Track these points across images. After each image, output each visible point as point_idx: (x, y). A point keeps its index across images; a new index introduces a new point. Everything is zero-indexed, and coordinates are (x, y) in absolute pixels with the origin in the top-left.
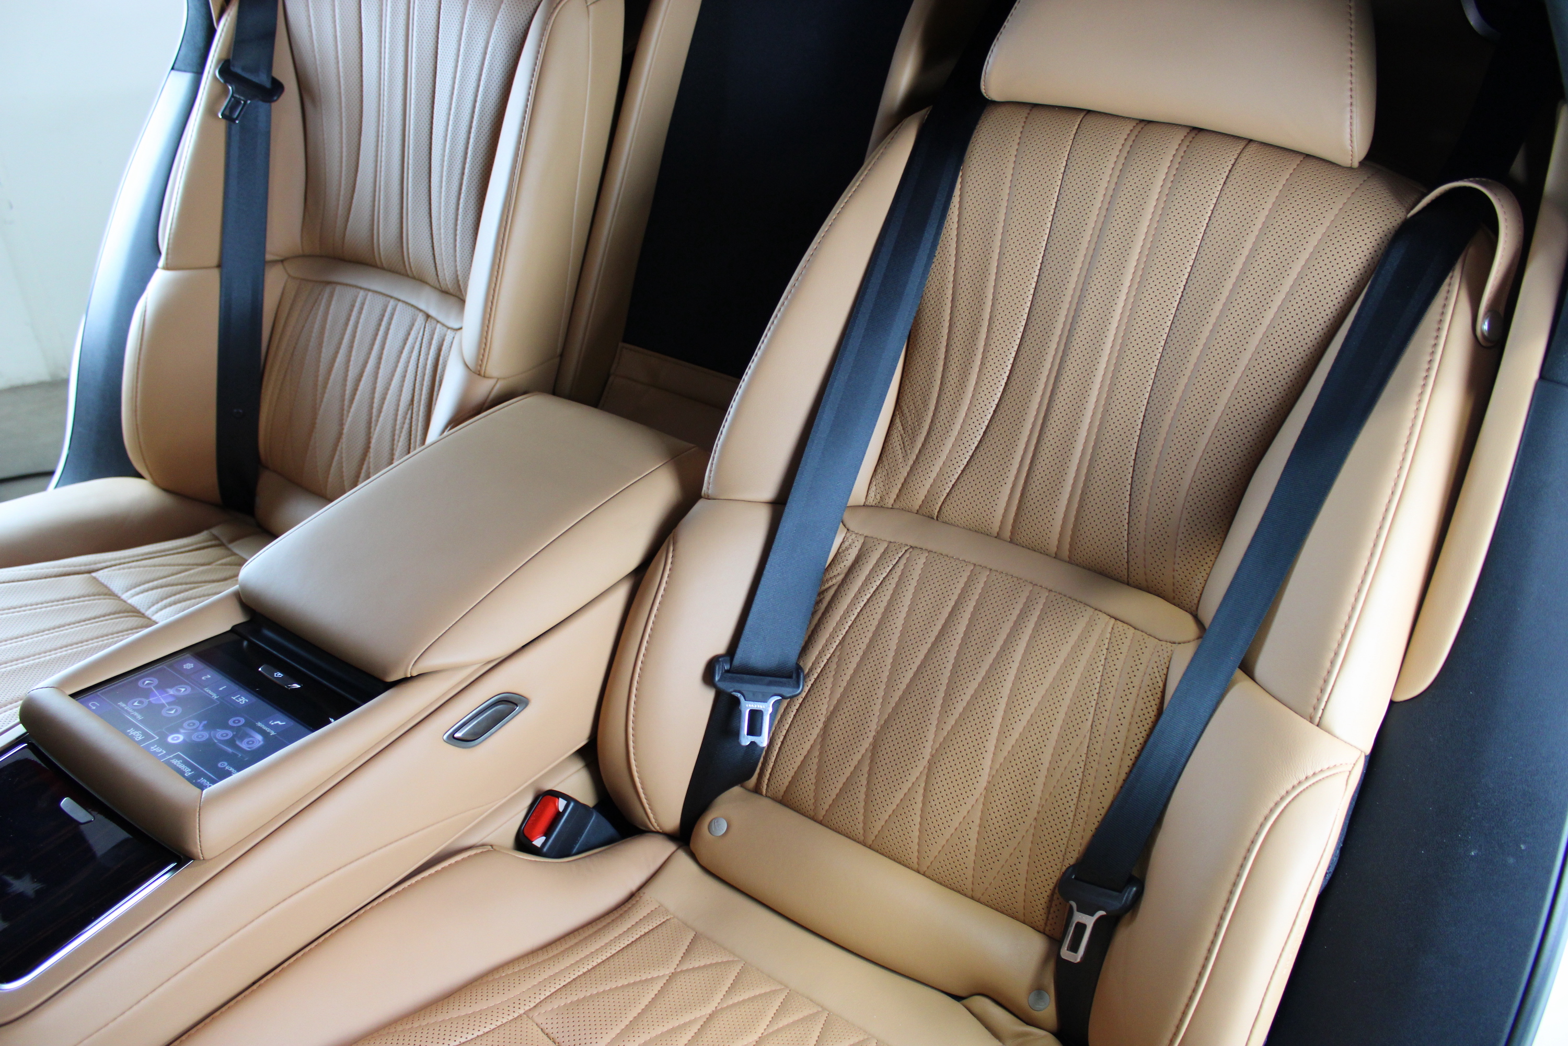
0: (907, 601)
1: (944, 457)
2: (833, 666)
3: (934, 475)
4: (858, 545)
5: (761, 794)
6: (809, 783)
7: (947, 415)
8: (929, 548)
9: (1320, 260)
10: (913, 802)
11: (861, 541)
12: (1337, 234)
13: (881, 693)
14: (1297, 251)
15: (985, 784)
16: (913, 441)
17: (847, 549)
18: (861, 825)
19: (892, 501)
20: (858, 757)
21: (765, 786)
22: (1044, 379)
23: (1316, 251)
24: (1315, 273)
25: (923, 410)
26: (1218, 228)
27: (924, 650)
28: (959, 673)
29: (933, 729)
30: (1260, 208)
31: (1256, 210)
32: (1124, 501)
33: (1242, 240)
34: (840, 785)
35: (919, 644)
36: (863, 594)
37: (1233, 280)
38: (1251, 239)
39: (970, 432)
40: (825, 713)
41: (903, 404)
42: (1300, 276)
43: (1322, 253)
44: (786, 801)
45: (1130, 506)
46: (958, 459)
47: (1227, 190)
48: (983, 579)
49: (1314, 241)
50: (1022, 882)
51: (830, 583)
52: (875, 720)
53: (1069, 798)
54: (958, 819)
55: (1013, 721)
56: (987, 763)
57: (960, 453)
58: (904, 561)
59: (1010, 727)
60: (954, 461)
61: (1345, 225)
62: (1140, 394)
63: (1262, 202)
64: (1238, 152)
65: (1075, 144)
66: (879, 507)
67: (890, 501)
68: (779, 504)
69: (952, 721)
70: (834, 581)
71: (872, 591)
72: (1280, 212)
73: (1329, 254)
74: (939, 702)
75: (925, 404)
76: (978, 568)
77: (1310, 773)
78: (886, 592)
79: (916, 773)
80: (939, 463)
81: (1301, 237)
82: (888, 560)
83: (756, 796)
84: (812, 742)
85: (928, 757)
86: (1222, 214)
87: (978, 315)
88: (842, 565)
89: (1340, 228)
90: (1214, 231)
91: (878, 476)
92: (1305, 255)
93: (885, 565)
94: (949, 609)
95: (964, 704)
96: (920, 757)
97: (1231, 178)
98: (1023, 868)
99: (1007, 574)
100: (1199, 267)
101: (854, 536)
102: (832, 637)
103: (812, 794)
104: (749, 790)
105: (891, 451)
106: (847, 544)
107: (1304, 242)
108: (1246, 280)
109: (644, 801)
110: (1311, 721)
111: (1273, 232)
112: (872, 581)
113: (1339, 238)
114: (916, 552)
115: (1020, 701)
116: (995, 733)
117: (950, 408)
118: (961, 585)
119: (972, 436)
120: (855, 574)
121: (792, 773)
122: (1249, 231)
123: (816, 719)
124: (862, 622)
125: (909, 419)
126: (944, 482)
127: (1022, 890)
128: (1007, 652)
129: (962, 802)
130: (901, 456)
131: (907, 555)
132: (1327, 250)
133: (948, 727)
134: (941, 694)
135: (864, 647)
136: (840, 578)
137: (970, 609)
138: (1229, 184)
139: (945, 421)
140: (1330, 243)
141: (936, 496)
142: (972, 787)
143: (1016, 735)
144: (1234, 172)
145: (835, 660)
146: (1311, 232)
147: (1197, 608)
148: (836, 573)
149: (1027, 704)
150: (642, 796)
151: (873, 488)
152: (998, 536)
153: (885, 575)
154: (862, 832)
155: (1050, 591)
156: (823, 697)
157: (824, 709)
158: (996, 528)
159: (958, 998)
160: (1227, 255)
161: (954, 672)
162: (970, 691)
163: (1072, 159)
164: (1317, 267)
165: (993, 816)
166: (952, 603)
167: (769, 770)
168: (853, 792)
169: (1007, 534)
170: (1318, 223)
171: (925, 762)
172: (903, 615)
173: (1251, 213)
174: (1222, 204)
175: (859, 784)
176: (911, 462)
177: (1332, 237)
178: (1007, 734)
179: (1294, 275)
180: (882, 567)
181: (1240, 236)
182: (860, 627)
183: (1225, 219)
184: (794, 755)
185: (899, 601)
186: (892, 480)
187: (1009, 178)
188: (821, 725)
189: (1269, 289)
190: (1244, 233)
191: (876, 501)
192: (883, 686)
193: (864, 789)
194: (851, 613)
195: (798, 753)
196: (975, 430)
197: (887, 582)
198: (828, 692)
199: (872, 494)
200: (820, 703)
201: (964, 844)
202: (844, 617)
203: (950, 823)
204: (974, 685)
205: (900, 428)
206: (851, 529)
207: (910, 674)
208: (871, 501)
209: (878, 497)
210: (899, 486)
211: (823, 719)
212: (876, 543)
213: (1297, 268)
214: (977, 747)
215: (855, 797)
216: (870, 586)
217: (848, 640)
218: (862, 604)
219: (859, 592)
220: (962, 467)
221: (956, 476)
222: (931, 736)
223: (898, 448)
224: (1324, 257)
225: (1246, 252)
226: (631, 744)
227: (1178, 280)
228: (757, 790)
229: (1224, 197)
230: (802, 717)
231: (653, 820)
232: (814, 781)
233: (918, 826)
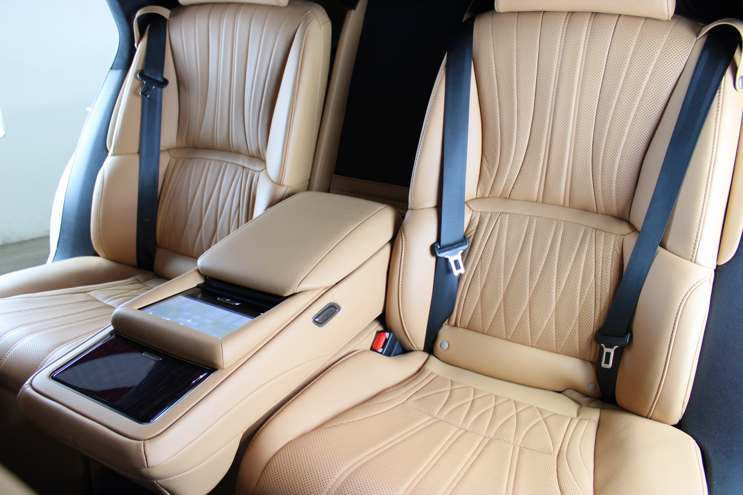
0: (505, 236)
1: (508, 172)
2: (479, 269)
3: (505, 181)
4: (478, 216)
5: (458, 327)
6: (479, 319)
7: (506, 154)
8: (509, 212)
9: (661, 64)
10: (525, 319)
11: (479, 214)
12: (667, 52)
13: (502, 277)
14: (650, 62)
15: (554, 306)
16: (493, 167)
17: (474, 219)
18: (505, 332)
19: (488, 194)
20: (498, 305)
21: (459, 323)
22: (546, 133)
23: (658, 60)
24: (659, 70)
25: (495, 154)
26: (613, 56)
27: (517, 255)
28: (534, 263)
29: (528, 288)
30: (630, 45)
31: (628, 46)
32: (590, 179)
33: (624, 60)
34: (492, 318)
35: (514, 253)
36: (485, 237)
37: (623, 78)
38: (629, 59)
39: (518, 160)
40: (480, 289)
41: (485, 152)
42: (653, 72)
43: (661, 61)
44: (469, 328)
45: (593, 181)
46: (514, 172)
47: (614, 39)
48: (535, 221)
49: (657, 56)
50: (578, 343)
51: (470, 235)
52: (502, 288)
53: (591, 306)
54: (546, 322)
55: (561, 279)
56: (554, 297)
57: (515, 170)
58: (499, 219)
59: (560, 281)
60: (513, 174)
61: (669, 47)
62: (590, 133)
63: (631, 42)
64: (616, 20)
65: (542, 28)
66: (482, 198)
67: (487, 195)
68: (439, 207)
69: (535, 283)
70: (472, 233)
71: (489, 235)
72: (640, 45)
73: (665, 61)
74: (528, 276)
75: (496, 152)
76: (532, 217)
77: (695, 283)
78: (495, 234)
79: (524, 307)
80: (507, 175)
81: (651, 55)
82: (493, 220)
83: (456, 328)
84: (477, 302)
85: (528, 300)
86: (614, 50)
87: (512, 109)
88: (473, 226)
89: (667, 49)
90: (611, 58)
91: (480, 185)
92: (653, 63)
93: (492, 223)
94: (524, 236)
95: (539, 275)
96: (525, 300)
97: (615, 33)
98: (577, 337)
99: (545, 218)
100: (607, 75)
101: (476, 213)
102: (476, 257)
103: (481, 323)
104: (452, 326)
105: (484, 173)
106: (473, 217)
107: (652, 57)
108: (629, 78)
109: (411, 340)
110: (691, 261)
111: (638, 55)
112: (488, 230)
113: (668, 53)
114: (504, 215)
115: (563, 270)
116: (554, 285)
117: (507, 151)
118: (526, 225)
119: (519, 162)
120: (480, 229)
121: (470, 316)
122: (627, 56)
123: (477, 292)
124: (488, 248)
125: (489, 158)
126: (510, 183)
127: (577, 346)
128: (552, 250)
129: (546, 315)
130: (489, 175)
131: (500, 217)
132: (663, 59)
133: (534, 286)
134: (528, 273)
135: (491, 259)
136: (474, 232)
137: (532, 235)
138: (615, 36)
139: (506, 157)
140: (664, 56)
141: (507, 189)
142: (549, 309)
143: (563, 284)
144: (616, 30)
145: (479, 266)
146: (655, 52)
147: (629, 219)
148: (471, 230)
149: (565, 271)
150: (410, 338)
151: (479, 190)
152: (536, 201)
153: (493, 227)
154: (505, 335)
155: (565, 221)
156: (477, 283)
158: (535, 198)
159: (560, 392)
160: (619, 68)
161: (532, 263)
162: (540, 270)
163: (542, 35)
164: (660, 67)
165: (560, 319)
166: (524, 234)
167: (460, 317)
168: (499, 319)
169: (540, 200)
170: (657, 48)
171: (527, 302)
172: (504, 243)
173: (627, 48)
174: (613, 45)
175: (501, 316)
176: (494, 177)
177: (665, 53)
178: (560, 284)
179: (650, 72)
180: (491, 224)
181: (623, 59)
182: (487, 251)
183: (615, 52)
184: (470, 309)
185: (501, 237)
186: (487, 185)
187: (515, 47)
188: (479, 294)
189: (640, 80)
190: (625, 57)
191: (481, 196)
192: (503, 274)
193: (503, 318)
194: (482, 246)
195: (471, 308)
196: (519, 159)
197: (495, 230)
198: (479, 281)
199: (479, 193)
200: (477, 285)
201: (550, 332)
202: (479, 248)
203: (543, 325)
204: (541, 267)
205: (486, 163)
206: (474, 210)
207: (513, 267)
208: (479, 196)
209: (482, 194)
210: (490, 187)
211: (480, 292)
212: (486, 214)
213: (651, 69)
214: (548, 292)
215: (500, 321)
216: (487, 233)
217: (483, 257)
218: (486, 241)
219: (484, 236)
220: (517, 176)
221: (515, 180)
222: (527, 291)
223: (487, 172)
224: (663, 63)
225: (627, 65)
226: (403, 319)
227: (599, 82)
228: (455, 325)
229: (613, 42)
230: (470, 292)
231: (415, 347)
232: (481, 318)
233: (529, 328)
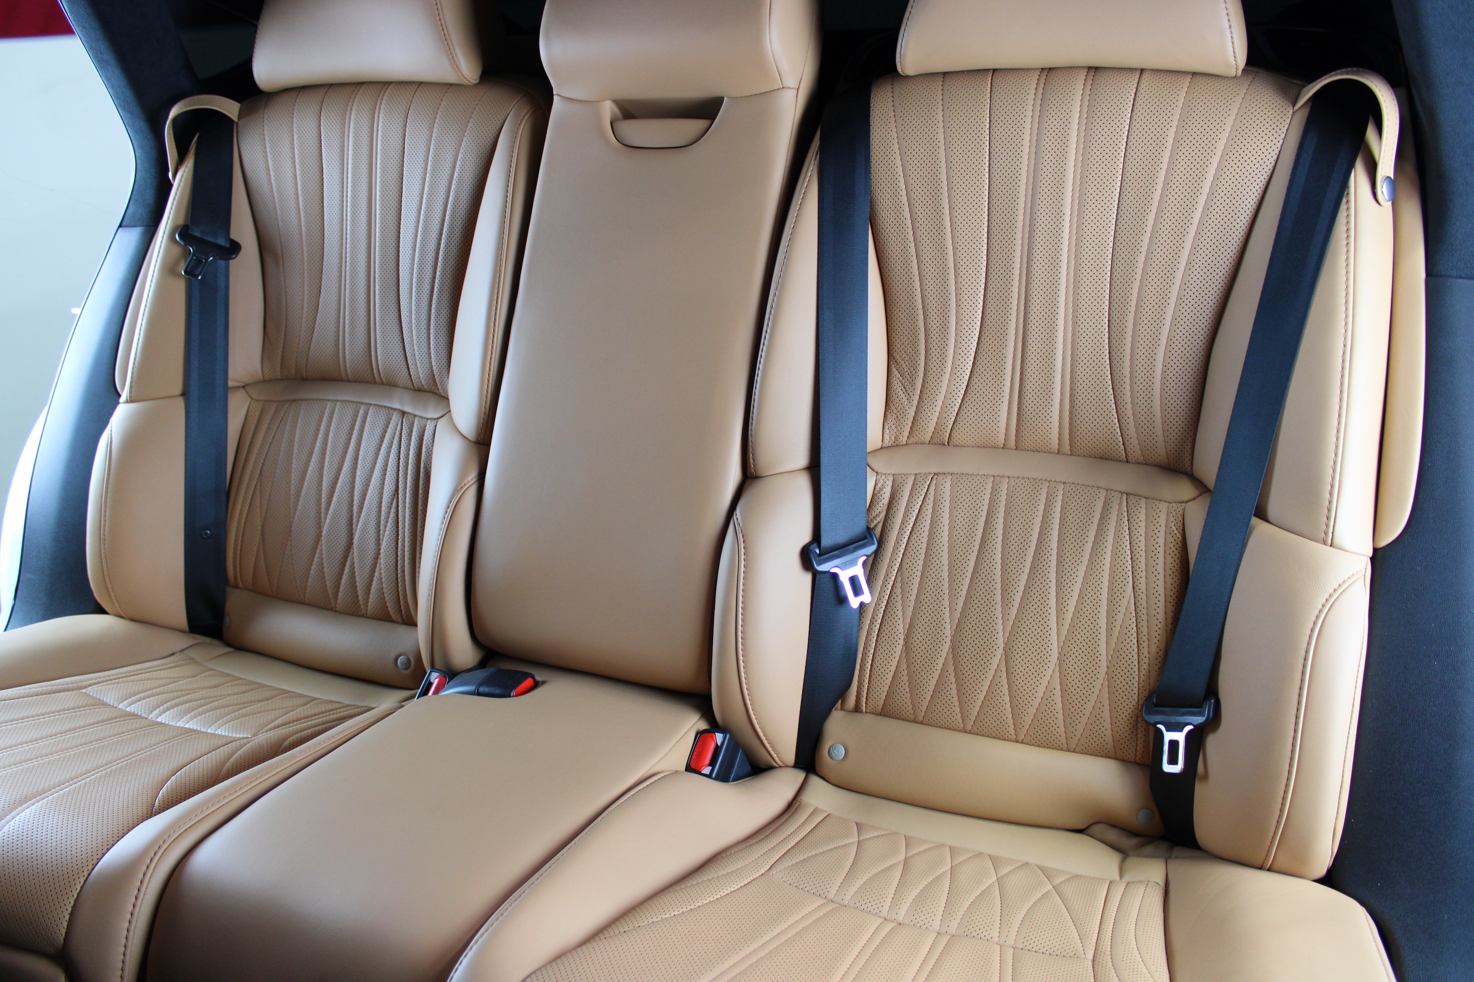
0: (946, 521)
1: (943, 392)
2: (898, 591)
3: (938, 409)
4: (890, 483)
5: (862, 712)
6: (904, 692)
7: (938, 355)
8: (951, 471)
9: (1230, 161)
10: (999, 686)
11: (891, 479)
12: (1239, 136)
13: (946, 603)
14: (1208, 157)
15: (1057, 656)
16: (913, 384)
17: (881, 489)
18: (959, 715)
19: (906, 438)
20: (941, 661)
21: (864, 705)
22: (1015, 308)
23: (1225, 153)
24: (1228, 173)
25: (915, 356)
26: (1136, 150)
27: (973, 557)
28: (1009, 570)
29: (1000, 621)
30: (1168, 127)
31: (1165, 129)
32: (1109, 394)
33: (1159, 156)
34: (932, 688)
35: (967, 554)
36: (906, 524)
37: (1159, 192)
38: (1167, 154)
39: (962, 366)
40: (902, 631)
41: (895, 354)
42: (1216, 178)
43: (1230, 154)
44: (885, 713)
45: (1115, 397)
46: (957, 391)
47: (1135, 117)
48: (1004, 487)
49: (1221, 146)
50: (1109, 727)
51: (875, 522)
52: (948, 626)
53: (1131, 650)
54: (1041, 690)
55: (1066, 598)
56: (1054, 637)
57: (957, 385)
58: (933, 487)
59: (1065, 604)
60: (953, 394)
61: (1244, 127)
62: (1101, 303)
63: (1169, 120)
64: (1137, 81)
65: (993, 101)
66: (895, 446)
67: (904, 439)
68: (814, 468)
69: (1014, 611)
70: (878, 519)
71: (913, 519)
72: (1186, 127)
73: (1237, 155)
74: (998, 598)
75: (916, 351)
76: (997, 478)
77: (1336, 586)
78: (926, 518)
79: (995, 661)
80: (941, 397)
81: (1209, 145)
82: (919, 490)
83: (857, 715)
84: (897, 658)
85: (1002, 646)
86: (1137, 138)
87: (943, 265)
88: (881, 504)
89: (1240, 130)
90: (1132, 153)
91: (889, 421)
92: (1216, 160)
93: (918, 495)
94: (984, 518)
95: (1021, 594)
96: (996, 647)
97: (1137, 105)
98: (1107, 715)
99: (1023, 478)
100: (1127, 186)
101: (883, 477)
102: (890, 566)
103: (909, 701)
104: (849, 711)
105: (895, 397)
106: (879, 485)
107: (1212, 148)
108: (1171, 190)
109: (768, 746)
110: (1325, 543)
111: (1184, 145)
112: (911, 510)
113: (1242, 139)
114: (940, 478)
115: (1068, 581)
116: (1053, 612)
117: (939, 350)
118: (988, 496)
119: (964, 369)
120: (895, 509)
121: (886, 688)
122: (1163, 147)
123: (897, 638)
124: (913, 547)
125: (904, 366)
126: (949, 413)
127: (1109, 733)
128: (1044, 542)
129: (1042, 675)
130: (905, 399)
131: (934, 482)
132: (1234, 151)
133: (1012, 617)
134: (999, 591)
135: (920, 568)
136: (882, 515)
137: (1001, 514)
138: (1136, 111)
139: (938, 361)
140: (1235, 145)
141: (944, 426)
142: (1046, 661)
143: (1071, 609)
144: (1138, 99)
145: (899, 585)
146: (1217, 139)
147: (1192, 469)
148: (877, 512)
149: (1073, 581)
150: (765, 742)
151: (887, 431)
152: (1004, 447)
153: (920, 503)
154: (961, 721)
155: (1064, 483)
156: (897, 619)
157: (901, 629)
158: (1001, 441)
159: (1080, 831)
160: (1149, 171)
161: (1004, 570)
162: (1023, 583)
163: (994, 115)
164: (1229, 167)
165: (1071, 680)
166: (985, 513)
167: (866, 691)
168: (945, 691)
169: (1012, 443)
170: (1221, 130)
171: (1001, 651)
172: (946, 533)
173: (1161, 132)
174: (1135, 129)
175: (949, 683)
176: (916, 402)
177: (1236, 139)
178: (1064, 610)
179: (1210, 177)
180: (915, 497)
181: (1156, 153)
182: (912, 553)
183: (1140, 141)
184: (884, 673)
185: (939, 522)
186: (902, 421)
187: (943, 142)
188: (901, 642)
189: (1192, 193)
190: (1160, 150)
191: (891, 442)
192: (946, 597)
193: (954, 686)
194: (901, 543)
195: (887, 671)
196: (965, 363)
197: (924, 509)
198: (900, 614)
199: (887, 437)
200: (896, 624)
201: (1051, 709)
202: (896, 548)
203: (1035, 694)
204: (1024, 578)
205: (898, 375)
206: (879, 471)
207: (967, 581)
208: (887, 443)
209: (893, 438)
210: (910, 424)
211: (902, 637)
212: (905, 478)
213: (1212, 170)
214: (1042, 628)
215: (947, 694)
216: (910, 516)
217: (905, 566)
218: (908, 533)
219: (903, 523)
220: (961, 397)
221: (958, 406)
222: (1000, 628)
223: (901, 392)
224: (1233, 157)
225: (1164, 166)
226: (748, 702)
227: (1111, 201)
228: (857, 709)
229: (1135, 123)
230: (883, 639)
231: (777, 759)
232: (908, 690)
233: (1009, 704)
